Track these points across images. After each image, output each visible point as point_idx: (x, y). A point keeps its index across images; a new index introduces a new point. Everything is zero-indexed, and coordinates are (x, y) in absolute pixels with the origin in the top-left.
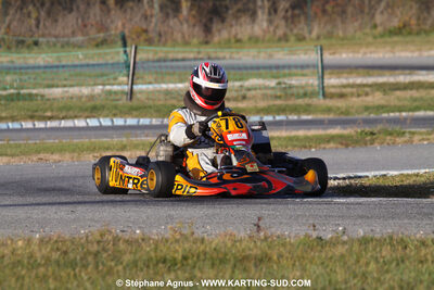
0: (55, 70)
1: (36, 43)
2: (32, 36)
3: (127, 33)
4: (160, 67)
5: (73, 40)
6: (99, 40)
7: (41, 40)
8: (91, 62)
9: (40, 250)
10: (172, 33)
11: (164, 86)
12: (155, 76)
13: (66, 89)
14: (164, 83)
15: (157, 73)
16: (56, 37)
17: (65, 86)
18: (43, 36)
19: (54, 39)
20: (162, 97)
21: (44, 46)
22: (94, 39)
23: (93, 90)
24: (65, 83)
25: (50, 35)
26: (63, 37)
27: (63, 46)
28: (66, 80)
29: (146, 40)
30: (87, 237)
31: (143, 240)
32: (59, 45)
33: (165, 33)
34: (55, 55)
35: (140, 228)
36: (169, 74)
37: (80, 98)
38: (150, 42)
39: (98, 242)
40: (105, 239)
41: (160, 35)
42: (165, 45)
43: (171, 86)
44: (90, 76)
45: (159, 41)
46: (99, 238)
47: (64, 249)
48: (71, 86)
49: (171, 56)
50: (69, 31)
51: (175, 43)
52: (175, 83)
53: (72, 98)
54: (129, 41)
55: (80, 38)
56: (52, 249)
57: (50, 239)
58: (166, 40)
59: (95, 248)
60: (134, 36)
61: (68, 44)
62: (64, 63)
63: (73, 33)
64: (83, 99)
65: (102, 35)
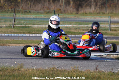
0: (35, 20)
1: (30, 12)
2: (29, 10)
3: (55, 10)
4: (65, 20)
5: (40, 11)
6: (47, 12)
7: (31, 11)
8: (45, 18)
9: (37, 73)
10: (68, 11)
11: (66, 25)
12: (63, 22)
13: (38, 25)
14: (66, 24)
15: (64, 22)
16: (35, 10)
17: (38, 24)
18: (32, 10)
19: (35, 11)
20: (65, 28)
21: (32, 13)
22: (46, 11)
23: (46, 26)
24: (38, 23)
25: (34, 10)
26: (38, 10)
27: (37, 13)
28: (38, 22)
29: (60, 12)
30: (49, 69)
31: (65, 71)
32: (36, 13)
33: (66, 10)
34: (36, 16)
35: (63, 67)
36: (67, 22)
37: (42, 28)
38: (61, 13)
39: (53, 71)
40: (54, 70)
41: (64, 11)
42: (65, 14)
43: (67, 25)
44: (45, 22)
45: (64, 13)
46: (52, 70)
47: (43, 72)
48: (40, 24)
49: (67, 17)
50: (39, 9)
51: (68, 13)
52: (69, 25)
53: (40, 28)
54: (56, 12)
55: (42, 11)
56: (40, 73)
57: (39, 69)
58: (66, 13)
59: (52, 73)
60: (57, 11)
61: (39, 12)
62: (38, 18)
63: (40, 10)
64: (43, 28)
65: (48, 10)
